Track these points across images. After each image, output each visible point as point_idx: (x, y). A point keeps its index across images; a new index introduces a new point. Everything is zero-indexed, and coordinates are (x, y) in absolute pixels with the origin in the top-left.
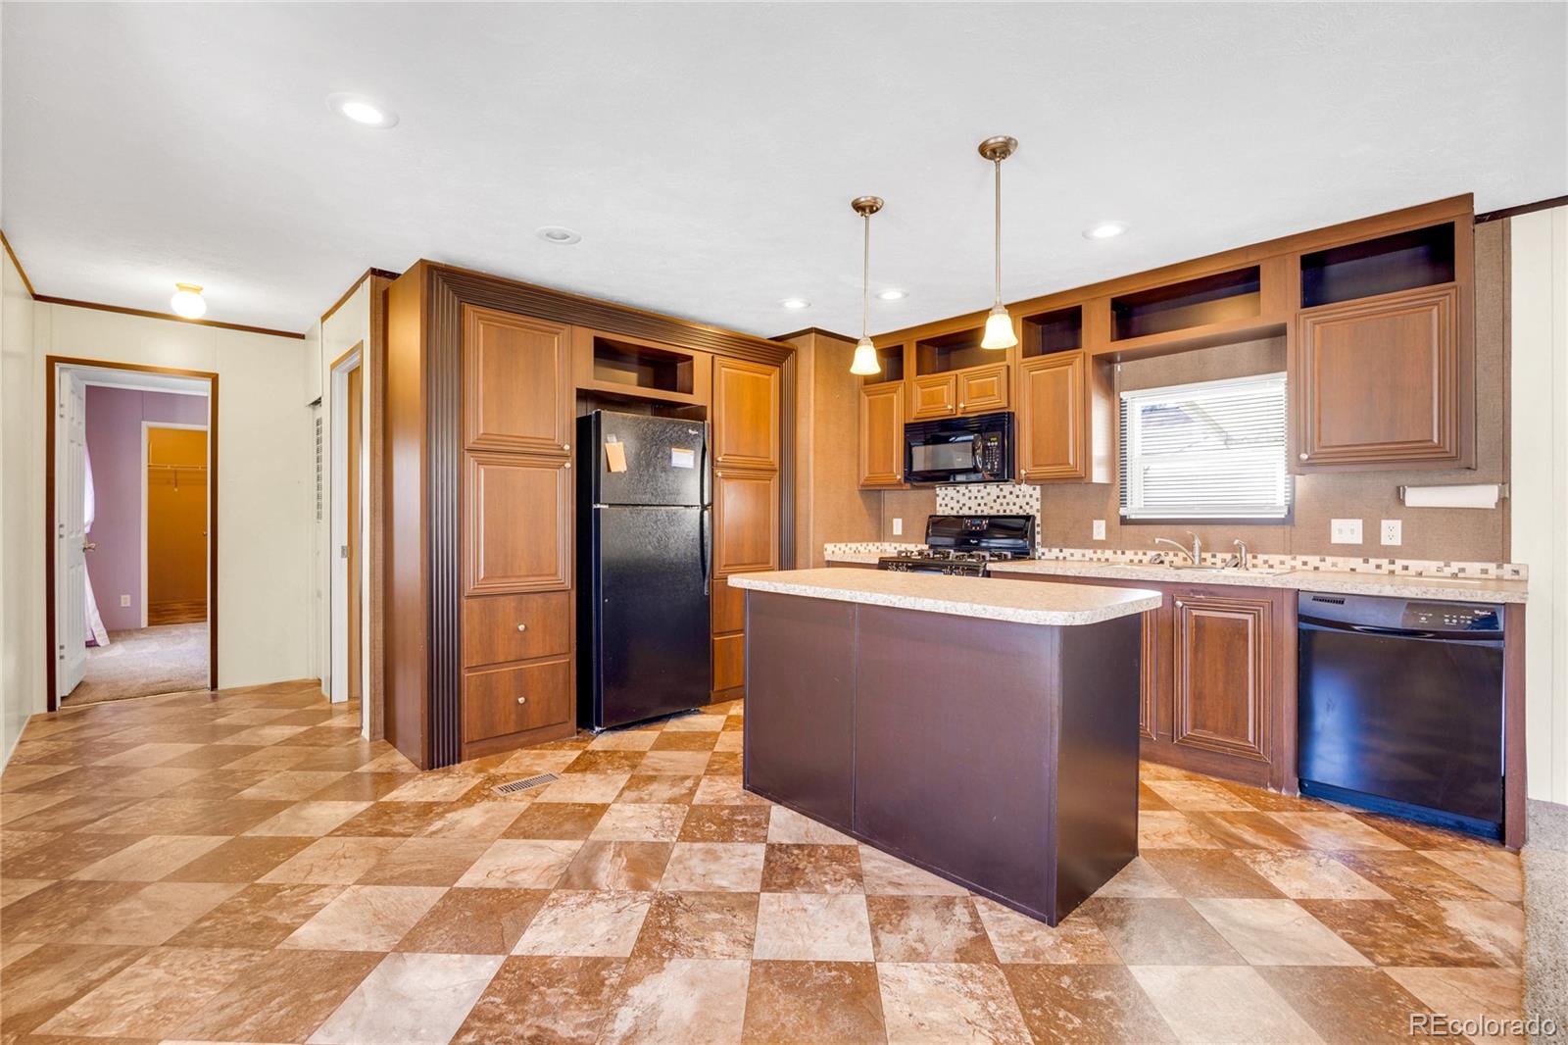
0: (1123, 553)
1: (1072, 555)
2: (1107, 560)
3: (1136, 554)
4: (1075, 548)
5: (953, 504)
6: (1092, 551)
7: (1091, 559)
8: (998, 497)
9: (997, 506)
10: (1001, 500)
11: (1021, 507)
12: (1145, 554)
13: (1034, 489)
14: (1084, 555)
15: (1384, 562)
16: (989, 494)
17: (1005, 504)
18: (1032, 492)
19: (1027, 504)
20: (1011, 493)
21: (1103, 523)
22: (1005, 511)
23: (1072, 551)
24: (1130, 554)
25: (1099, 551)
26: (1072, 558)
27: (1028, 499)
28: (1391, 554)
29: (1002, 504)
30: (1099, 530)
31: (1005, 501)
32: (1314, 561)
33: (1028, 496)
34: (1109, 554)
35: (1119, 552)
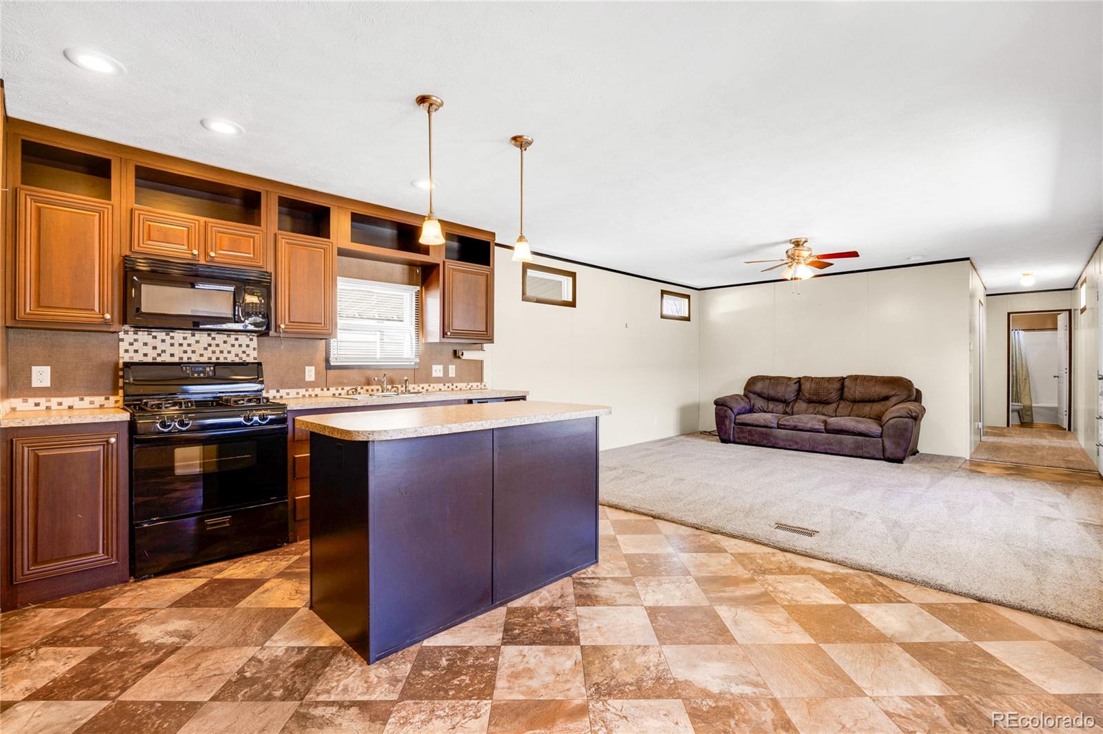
0: (328, 389)
1: (288, 394)
2: (316, 395)
3: (337, 389)
4: (289, 388)
5: (148, 350)
6: (304, 390)
7: (304, 396)
8: (210, 345)
9: (208, 354)
10: (213, 348)
11: (237, 355)
12: (343, 389)
13: (251, 340)
14: (298, 393)
15: (450, 385)
16: (197, 342)
17: (218, 352)
18: (248, 342)
19: (244, 352)
20: (225, 342)
21: (313, 368)
22: (218, 358)
23: (288, 391)
24: (333, 390)
25: (310, 390)
26: (288, 397)
27: (244, 348)
28: (452, 381)
29: (214, 352)
30: (310, 374)
31: (218, 350)
32: (426, 386)
33: (244, 346)
34: (318, 391)
35: (325, 389)
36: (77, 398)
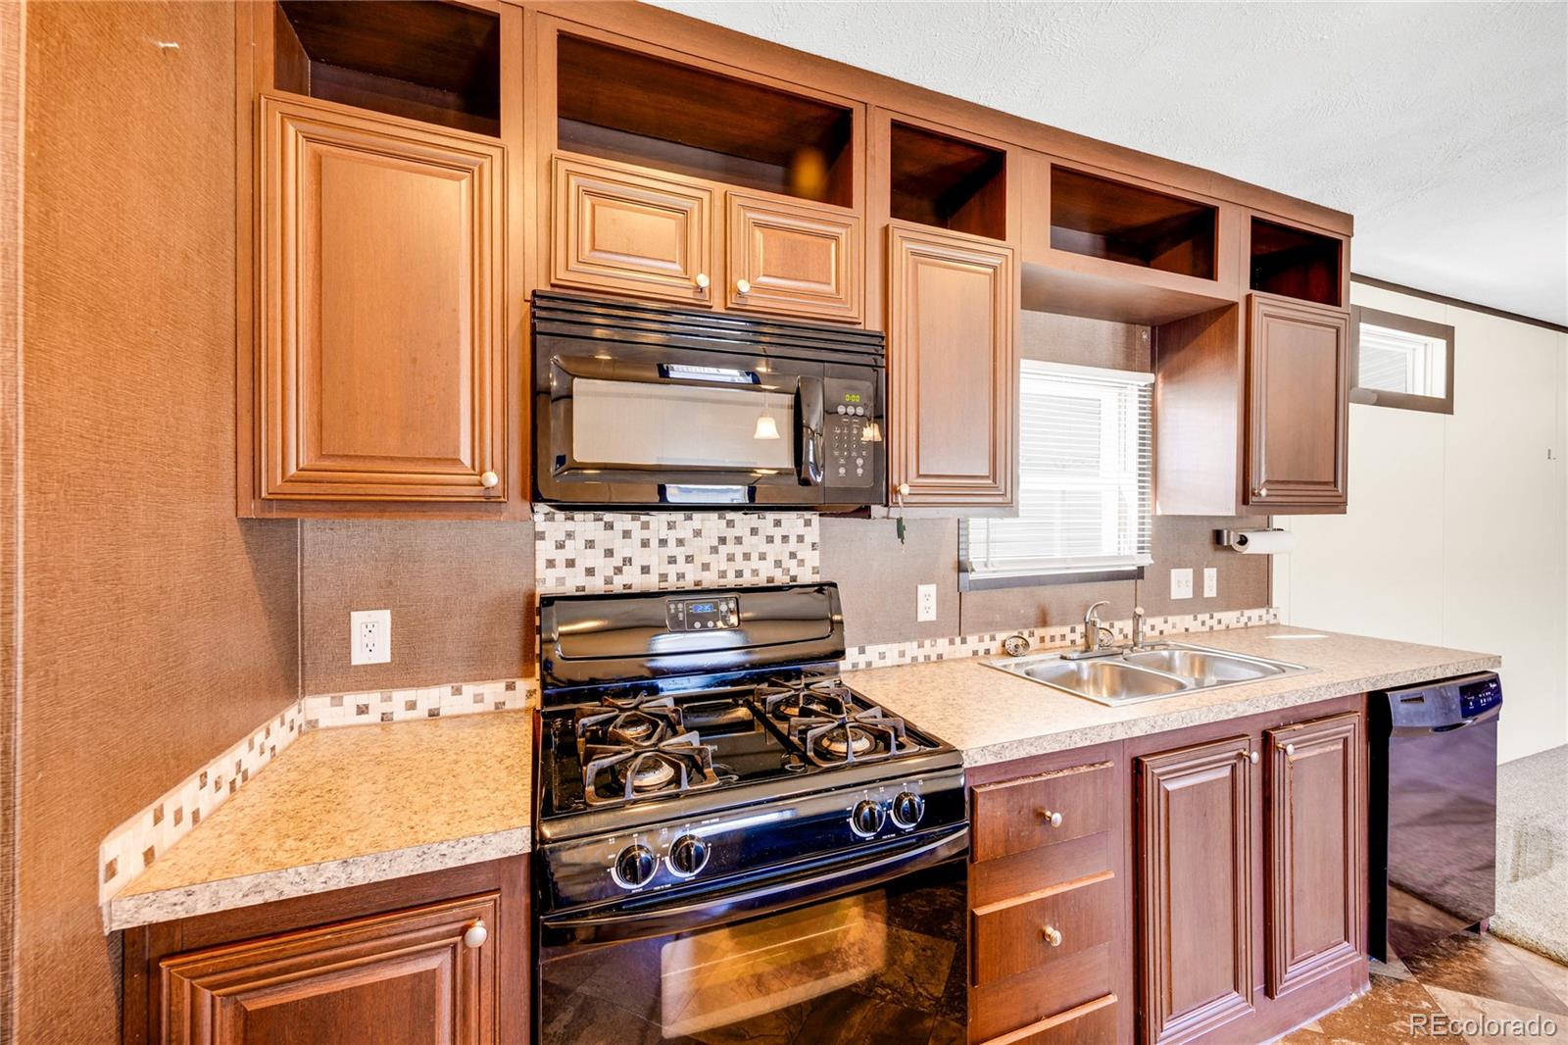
0: (964, 641)
1: (882, 656)
2: (940, 657)
3: (981, 640)
4: (885, 641)
6: (915, 644)
7: (915, 659)
8: (723, 540)
9: (719, 562)
10: (730, 547)
11: (778, 564)
12: (993, 638)
13: (808, 523)
14: (902, 654)
16: (697, 533)
17: (739, 557)
18: (801, 530)
19: (793, 555)
20: (754, 531)
21: (931, 589)
22: (739, 574)
23: (882, 648)
24: (973, 641)
25: (927, 643)
26: (882, 663)
27: (793, 545)
28: (1210, 607)
29: (731, 558)
30: (927, 604)
31: (739, 551)
32: (1159, 623)
33: (793, 539)
34: (942, 645)
35: (958, 640)
36: (447, 690)
